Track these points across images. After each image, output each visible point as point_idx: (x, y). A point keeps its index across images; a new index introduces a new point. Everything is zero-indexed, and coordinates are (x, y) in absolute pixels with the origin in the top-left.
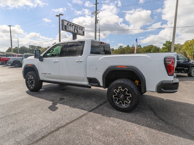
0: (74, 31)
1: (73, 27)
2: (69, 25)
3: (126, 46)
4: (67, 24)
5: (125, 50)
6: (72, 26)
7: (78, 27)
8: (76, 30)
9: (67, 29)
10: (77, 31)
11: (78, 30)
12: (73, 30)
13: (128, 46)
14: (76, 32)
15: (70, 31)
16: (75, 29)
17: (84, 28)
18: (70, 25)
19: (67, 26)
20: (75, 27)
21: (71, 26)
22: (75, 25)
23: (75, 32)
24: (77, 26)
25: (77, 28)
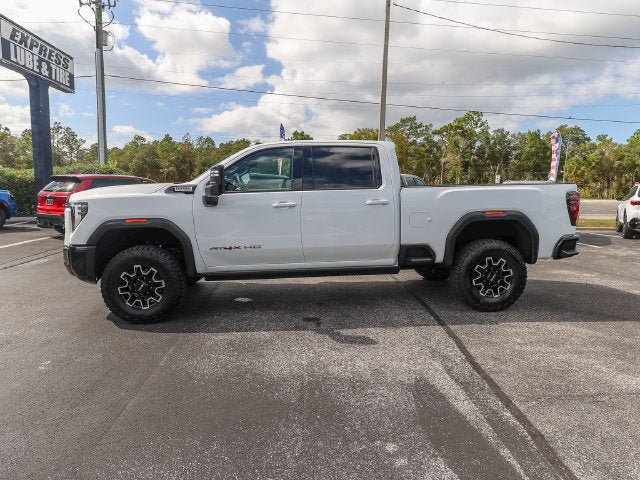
0: (40, 67)
1: (36, 50)
2: (18, 39)
3: (160, 139)
4: (13, 37)
5: (159, 152)
6: (31, 48)
7: (50, 55)
8: (44, 66)
9: (13, 58)
10: (49, 69)
11: (53, 67)
12: (36, 64)
13: (168, 138)
14: (47, 73)
15: (24, 66)
16: (40, 61)
17: (72, 58)
18: (23, 41)
19: (12, 46)
20: (40, 53)
21: (26, 46)
22: (39, 42)
23: (40, 73)
24: (49, 48)
25: (49, 58)
